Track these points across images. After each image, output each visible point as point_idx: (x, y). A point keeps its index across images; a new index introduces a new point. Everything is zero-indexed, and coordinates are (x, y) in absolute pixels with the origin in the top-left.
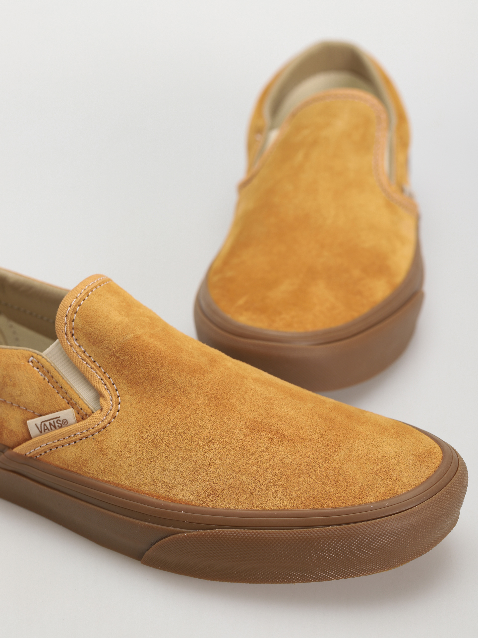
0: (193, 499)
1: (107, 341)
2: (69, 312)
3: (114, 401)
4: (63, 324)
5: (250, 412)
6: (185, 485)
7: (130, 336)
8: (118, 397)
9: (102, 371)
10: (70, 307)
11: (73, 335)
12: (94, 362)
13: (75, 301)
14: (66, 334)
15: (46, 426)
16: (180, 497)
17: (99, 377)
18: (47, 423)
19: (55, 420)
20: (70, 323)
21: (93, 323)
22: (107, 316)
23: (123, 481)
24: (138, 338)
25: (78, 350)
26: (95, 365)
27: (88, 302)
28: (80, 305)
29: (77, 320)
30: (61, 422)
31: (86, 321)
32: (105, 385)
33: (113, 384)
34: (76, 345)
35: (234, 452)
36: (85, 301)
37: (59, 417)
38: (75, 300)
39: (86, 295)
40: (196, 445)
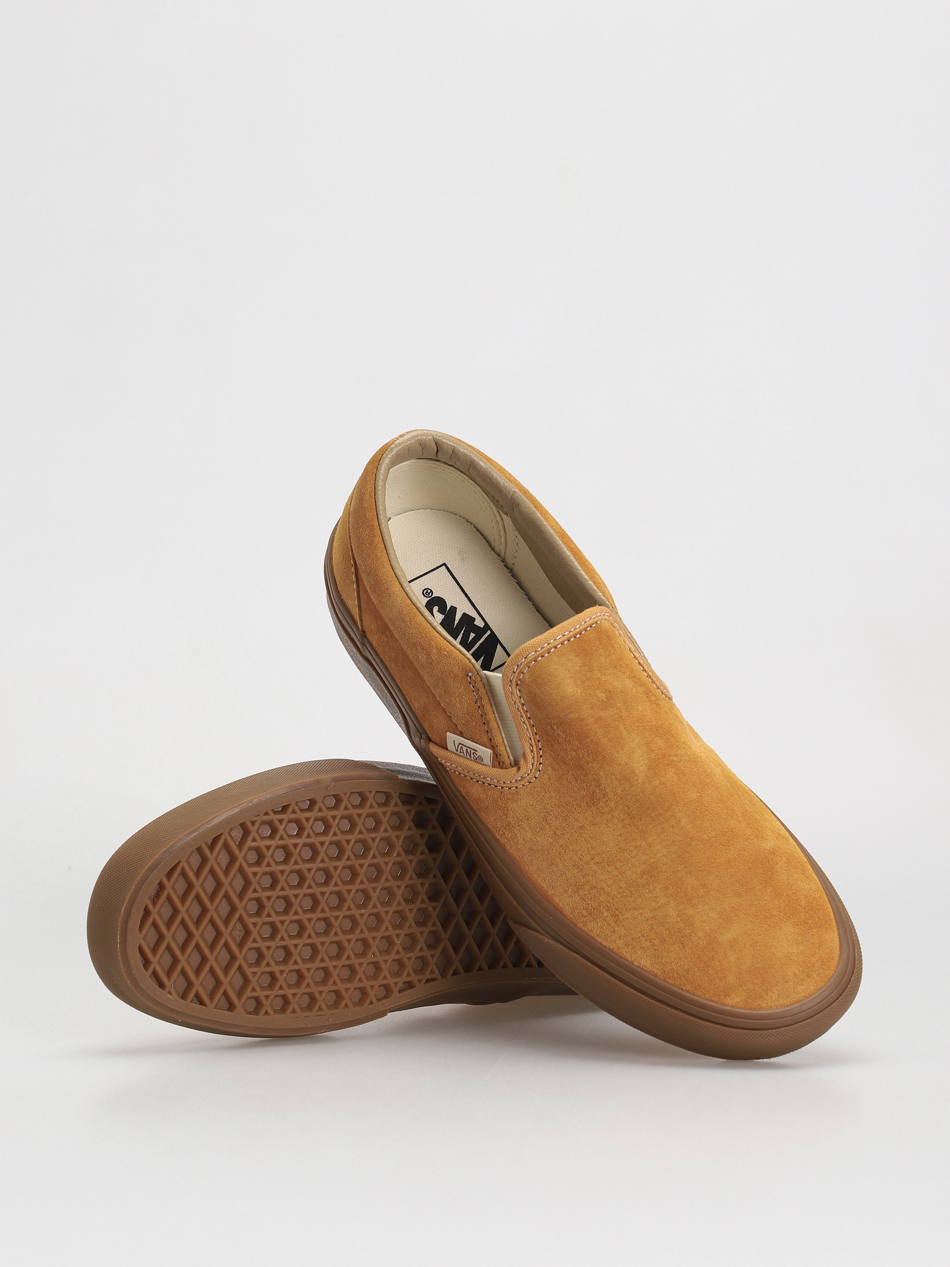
0: (567, 910)
1: (550, 710)
2: (521, 664)
3: (535, 767)
4: (511, 672)
5: (660, 846)
6: (566, 891)
7: (574, 716)
8: (541, 763)
9: (534, 730)
10: (525, 658)
11: (517, 685)
12: (530, 718)
13: (532, 655)
14: (511, 681)
15: (463, 750)
16: (556, 900)
17: (528, 735)
18: (464, 748)
19: (472, 751)
20: (519, 673)
21: (542, 686)
22: (559, 684)
23: (512, 850)
24: (582, 720)
25: (518, 701)
26: (529, 722)
27: (546, 660)
28: (536, 661)
29: (527, 675)
30: (477, 757)
31: (536, 681)
32: (532, 746)
33: (540, 749)
34: (517, 695)
35: (624, 886)
36: (544, 658)
37: (477, 751)
38: (533, 653)
39: (547, 652)
40: (593, 859)
